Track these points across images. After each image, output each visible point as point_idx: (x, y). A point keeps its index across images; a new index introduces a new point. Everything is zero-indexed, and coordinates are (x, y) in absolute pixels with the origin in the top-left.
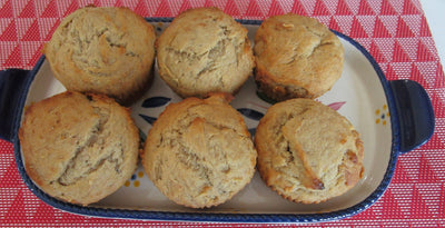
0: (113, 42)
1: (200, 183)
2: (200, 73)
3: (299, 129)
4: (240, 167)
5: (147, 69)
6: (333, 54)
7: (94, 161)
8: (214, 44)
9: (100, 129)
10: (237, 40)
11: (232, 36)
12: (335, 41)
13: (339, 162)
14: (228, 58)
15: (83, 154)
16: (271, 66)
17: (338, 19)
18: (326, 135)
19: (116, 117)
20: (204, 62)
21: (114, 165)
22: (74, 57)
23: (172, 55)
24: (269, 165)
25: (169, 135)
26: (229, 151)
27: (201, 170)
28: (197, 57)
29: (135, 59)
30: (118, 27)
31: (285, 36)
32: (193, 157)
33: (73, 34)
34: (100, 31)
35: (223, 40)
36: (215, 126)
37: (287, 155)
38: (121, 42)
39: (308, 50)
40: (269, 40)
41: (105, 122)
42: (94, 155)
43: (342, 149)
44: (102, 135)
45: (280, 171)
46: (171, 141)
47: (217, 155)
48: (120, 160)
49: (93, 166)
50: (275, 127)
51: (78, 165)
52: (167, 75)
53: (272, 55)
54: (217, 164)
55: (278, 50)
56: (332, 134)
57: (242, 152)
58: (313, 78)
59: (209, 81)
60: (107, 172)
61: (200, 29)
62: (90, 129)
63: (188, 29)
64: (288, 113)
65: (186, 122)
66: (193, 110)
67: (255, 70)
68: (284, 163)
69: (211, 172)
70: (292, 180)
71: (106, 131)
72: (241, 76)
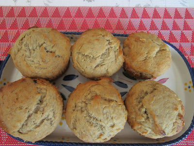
0: (48, 49)
1: (98, 133)
2: (96, 67)
3: (152, 103)
4: (119, 123)
5: (66, 63)
6: (167, 56)
7: (38, 122)
8: (104, 51)
9: (41, 101)
10: (115, 48)
11: (113, 46)
12: (167, 48)
13: (174, 121)
14: (111, 58)
15: (32, 117)
16: (133, 61)
17: (163, 32)
18: (167, 106)
19: (50, 93)
20: (98, 61)
21: (49, 122)
22: (26, 58)
23: (80, 56)
24: (134, 120)
25: (80, 104)
26: (114, 115)
27: (99, 126)
28: (94, 58)
29: (60, 59)
30: (50, 42)
31: (141, 45)
32: (94, 119)
33: (26, 45)
34: (41, 43)
35: (109, 49)
36: (105, 100)
37: (145, 116)
38: (53, 50)
39: (153, 54)
40: (132, 47)
41: (44, 97)
42: (38, 118)
43: (176, 113)
44: (42, 106)
45: (140, 123)
46: (81, 108)
47: (107, 118)
48: (53, 119)
49: (37, 124)
50: (137, 99)
51: (29, 124)
52: (78, 67)
53: (134, 56)
54: (107, 123)
55: (137, 53)
56: (170, 105)
57: (121, 114)
58: (156, 69)
59: (101, 71)
60: (46, 127)
61: (96, 42)
62: (36, 103)
63: (89, 42)
64: (145, 91)
65: (89, 97)
66: (93, 89)
67: (124, 64)
68: (143, 120)
69: (104, 127)
70: (147, 129)
71: (45, 103)
72: (118, 68)
